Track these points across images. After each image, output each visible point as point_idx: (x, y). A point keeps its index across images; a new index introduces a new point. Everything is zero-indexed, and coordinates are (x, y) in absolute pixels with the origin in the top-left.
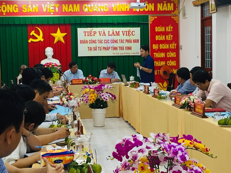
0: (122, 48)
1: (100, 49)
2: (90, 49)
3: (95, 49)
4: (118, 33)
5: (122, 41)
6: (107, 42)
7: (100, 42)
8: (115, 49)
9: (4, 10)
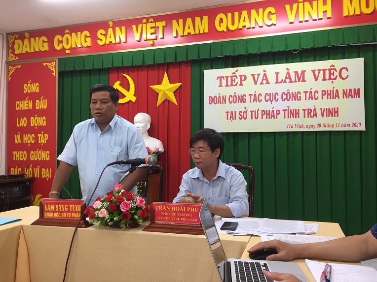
0: (311, 113)
1: (255, 115)
2: (231, 116)
3: (243, 116)
4: (300, 77)
5: (312, 96)
6: (272, 97)
7: (256, 98)
8: (294, 114)
9: (68, 43)
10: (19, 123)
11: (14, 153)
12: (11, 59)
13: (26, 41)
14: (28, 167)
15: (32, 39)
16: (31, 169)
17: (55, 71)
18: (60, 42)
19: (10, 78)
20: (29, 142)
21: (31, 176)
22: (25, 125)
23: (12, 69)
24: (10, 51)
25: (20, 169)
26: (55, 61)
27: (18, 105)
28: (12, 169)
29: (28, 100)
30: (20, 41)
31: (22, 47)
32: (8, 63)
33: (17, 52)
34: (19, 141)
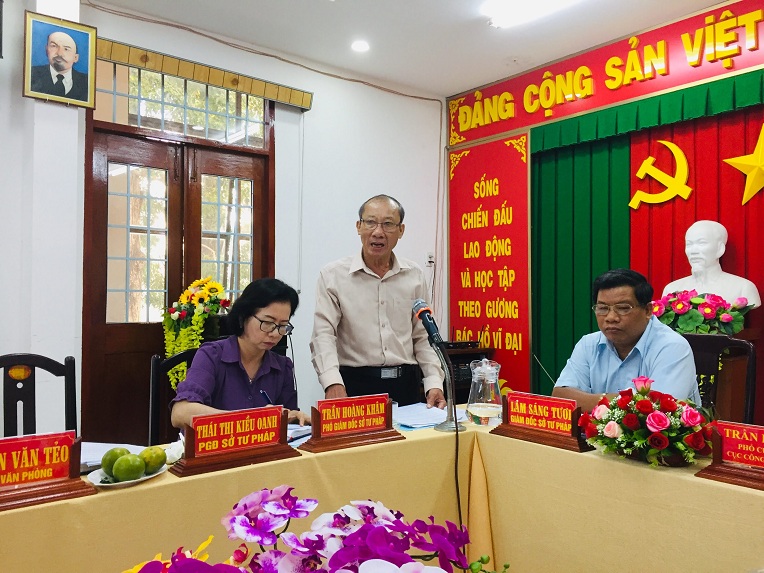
9: (548, 97)
10: (468, 253)
11: (461, 303)
12: (454, 142)
13: (477, 105)
14: (483, 330)
15: (487, 101)
16: (487, 333)
17: (526, 152)
18: (535, 97)
19: (452, 175)
20: (484, 285)
21: (487, 346)
22: (477, 255)
23: (456, 159)
24: (453, 127)
25: (470, 332)
26: (526, 135)
27: (466, 221)
28: (459, 332)
29: (482, 210)
30: (466, 108)
31: (471, 119)
32: (450, 150)
33: (463, 128)
34: (469, 284)
